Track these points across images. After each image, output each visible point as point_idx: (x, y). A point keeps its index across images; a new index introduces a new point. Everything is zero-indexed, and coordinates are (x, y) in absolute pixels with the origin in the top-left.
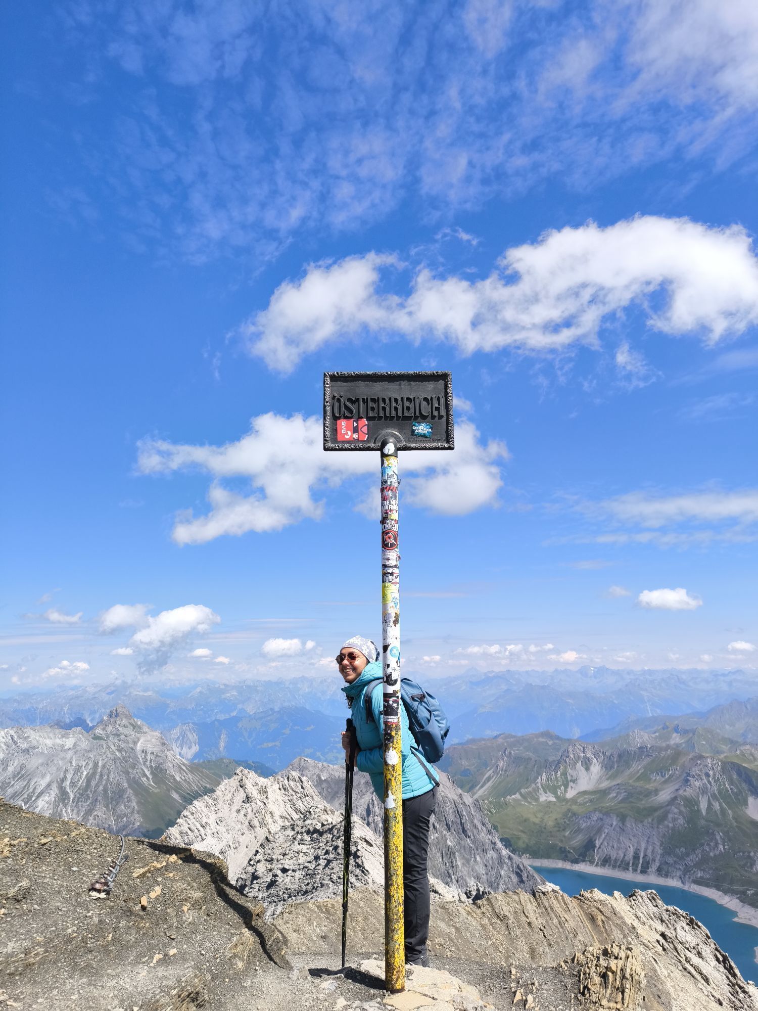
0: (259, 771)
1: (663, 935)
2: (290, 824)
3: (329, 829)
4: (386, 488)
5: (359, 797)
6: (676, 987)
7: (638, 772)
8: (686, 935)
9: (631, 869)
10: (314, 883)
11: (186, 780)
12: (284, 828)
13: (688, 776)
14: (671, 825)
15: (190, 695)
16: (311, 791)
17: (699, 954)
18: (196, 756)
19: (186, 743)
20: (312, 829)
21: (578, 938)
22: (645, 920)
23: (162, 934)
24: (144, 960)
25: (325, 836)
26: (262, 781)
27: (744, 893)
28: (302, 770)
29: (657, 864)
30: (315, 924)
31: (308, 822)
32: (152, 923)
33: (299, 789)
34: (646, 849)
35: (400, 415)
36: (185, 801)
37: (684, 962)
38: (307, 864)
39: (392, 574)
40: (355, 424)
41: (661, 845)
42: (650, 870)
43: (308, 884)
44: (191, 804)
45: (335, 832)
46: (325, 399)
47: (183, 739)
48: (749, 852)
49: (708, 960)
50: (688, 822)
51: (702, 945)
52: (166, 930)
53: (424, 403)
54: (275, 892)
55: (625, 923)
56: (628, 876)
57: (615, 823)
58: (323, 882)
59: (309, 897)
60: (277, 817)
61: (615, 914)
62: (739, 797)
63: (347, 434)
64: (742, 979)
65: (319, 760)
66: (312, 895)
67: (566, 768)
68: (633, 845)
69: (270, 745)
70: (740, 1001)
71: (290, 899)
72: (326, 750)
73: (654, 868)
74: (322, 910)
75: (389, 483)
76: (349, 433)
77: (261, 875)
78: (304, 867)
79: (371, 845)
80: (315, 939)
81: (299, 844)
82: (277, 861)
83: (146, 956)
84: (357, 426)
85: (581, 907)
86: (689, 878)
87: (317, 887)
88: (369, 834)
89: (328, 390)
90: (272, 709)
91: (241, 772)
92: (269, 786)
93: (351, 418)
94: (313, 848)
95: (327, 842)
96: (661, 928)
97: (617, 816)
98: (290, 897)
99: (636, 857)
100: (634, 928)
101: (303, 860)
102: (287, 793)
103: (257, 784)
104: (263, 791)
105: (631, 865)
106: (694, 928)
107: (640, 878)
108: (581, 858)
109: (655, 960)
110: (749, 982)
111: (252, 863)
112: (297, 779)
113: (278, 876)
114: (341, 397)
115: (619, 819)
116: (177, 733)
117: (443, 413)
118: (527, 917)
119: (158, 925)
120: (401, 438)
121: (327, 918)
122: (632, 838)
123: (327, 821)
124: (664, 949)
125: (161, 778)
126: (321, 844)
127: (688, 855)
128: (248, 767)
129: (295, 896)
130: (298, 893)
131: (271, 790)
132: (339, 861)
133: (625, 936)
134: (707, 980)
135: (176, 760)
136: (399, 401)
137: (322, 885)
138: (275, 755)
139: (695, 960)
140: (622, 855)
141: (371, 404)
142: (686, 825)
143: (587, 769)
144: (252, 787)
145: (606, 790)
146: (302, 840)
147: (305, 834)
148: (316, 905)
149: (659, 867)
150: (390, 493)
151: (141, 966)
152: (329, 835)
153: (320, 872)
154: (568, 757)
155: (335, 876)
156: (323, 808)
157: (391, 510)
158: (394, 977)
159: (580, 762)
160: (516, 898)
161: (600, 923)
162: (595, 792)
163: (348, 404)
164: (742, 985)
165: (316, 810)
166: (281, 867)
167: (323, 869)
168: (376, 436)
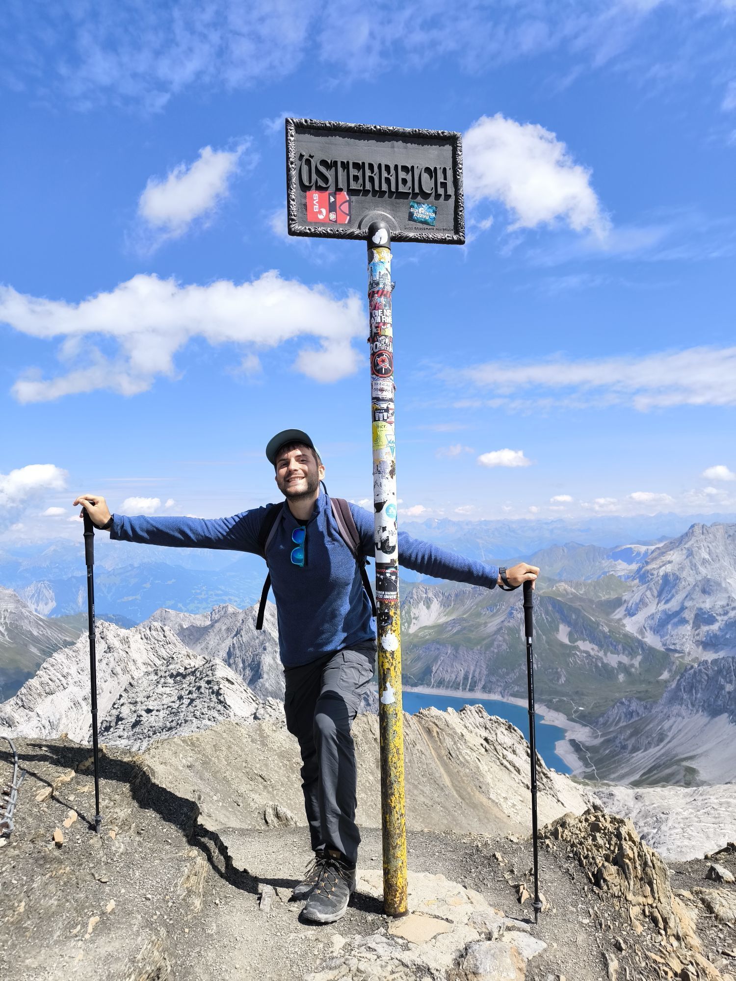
0: (120, 623)
1: (486, 740)
2: (153, 669)
3: (192, 672)
4: (378, 292)
5: (220, 642)
6: (495, 778)
7: (471, 608)
8: (505, 737)
9: (461, 688)
10: (178, 720)
11: (44, 634)
12: (148, 674)
13: (512, 610)
14: (496, 651)
15: (44, 553)
16: (173, 638)
17: (514, 752)
18: (54, 611)
19: (42, 600)
20: (175, 673)
21: (416, 748)
22: (473, 729)
23: (88, 878)
24: (75, 931)
25: (188, 678)
26: (123, 632)
27: (551, 701)
28: (164, 620)
29: (483, 683)
30: (181, 756)
31: (171, 667)
32: (74, 864)
33: (161, 638)
34: (474, 671)
35: (393, 189)
36: (44, 654)
37: (501, 758)
38: (170, 704)
39: (387, 410)
40: (332, 199)
41: (487, 668)
42: (477, 688)
43: (172, 721)
44: (51, 657)
45: (198, 674)
46: (288, 158)
47: (38, 596)
48: (557, 669)
49: (521, 755)
50: (510, 648)
51: (516, 745)
52: (93, 871)
53: (425, 176)
54: (140, 730)
55: (455, 733)
56: (459, 694)
57: (449, 652)
58: (187, 718)
59: (174, 732)
60: (140, 664)
61: (448, 726)
62: (553, 625)
63: (320, 212)
64: (546, 768)
65: (180, 610)
66: (176, 731)
67: (410, 608)
68: (464, 669)
69: (130, 598)
70: (543, 784)
71: (155, 735)
72: (188, 601)
73: (480, 686)
74: (187, 743)
75: (381, 286)
76: (324, 211)
77: (125, 717)
78: (168, 707)
79: (233, 684)
80: (181, 768)
81: (163, 687)
82: (142, 703)
83: (77, 925)
84: (335, 202)
85: (420, 722)
86: (508, 692)
87: (181, 723)
88: (230, 673)
89: (292, 144)
90: (131, 565)
91: (102, 624)
92: (131, 637)
93: (326, 189)
94: (176, 689)
95: (190, 683)
96: (485, 734)
97: (452, 646)
98: (155, 733)
99: (466, 678)
100: (463, 735)
101: (166, 700)
102: (149, 642)
103: (119, 635)
104: (125, 641)
105: (461, 685)
106: (511, 732)
107: (468, 695)
108: (420, 682)
109: (479, 760)
110: (551, 769)
111: (116, 706)
112: (159, 629)
113: (142, 716)
114: (311, 157)
115: (453, 648)
116: (32, 590)
117: (451, 191)
118: (374, 734)
119: (81, 865)
120: (395, 222)
121: (192, 750)
122: (463, 663)
123: (190, 665)
124: (486, 750)
125: (17, 634)
126: (184, 686)
127: (508, 674)
128: (110, 620)
129: (160, 733)
130: (162, 730)
131: (133, 640)
132: (201, 700)
133: (455, 743)
134: (518, 771)
135: (32, 616)
136: (393, 171)
137: (186, 721)
138: (137, 608)
139: (511, 756)
140: (454, 677)
141: (353, 172)
142: (508, 650)
143: (428, 607)
144: (113, 638)
145: (443, 624)
146: (165, 683)
147: (168, 678)
148: (181, 740)
149: (484, 685)
150: (383, 300)
151: (73, 943)
152: (192, 677)
153: (183, 710)
154: (411, 598)
155: (198, 713)
156: (186, 653)
157: (384, 324)
158: (396, 899)
159: (422, 602)
160: (365, 719)
161: (435, 734)
162: (434, 626)
163: (322, 169)
164: (545, 772)
165: (179, 656)
166: (145, 708)
167: (186, 707)
168: (360, 219)
